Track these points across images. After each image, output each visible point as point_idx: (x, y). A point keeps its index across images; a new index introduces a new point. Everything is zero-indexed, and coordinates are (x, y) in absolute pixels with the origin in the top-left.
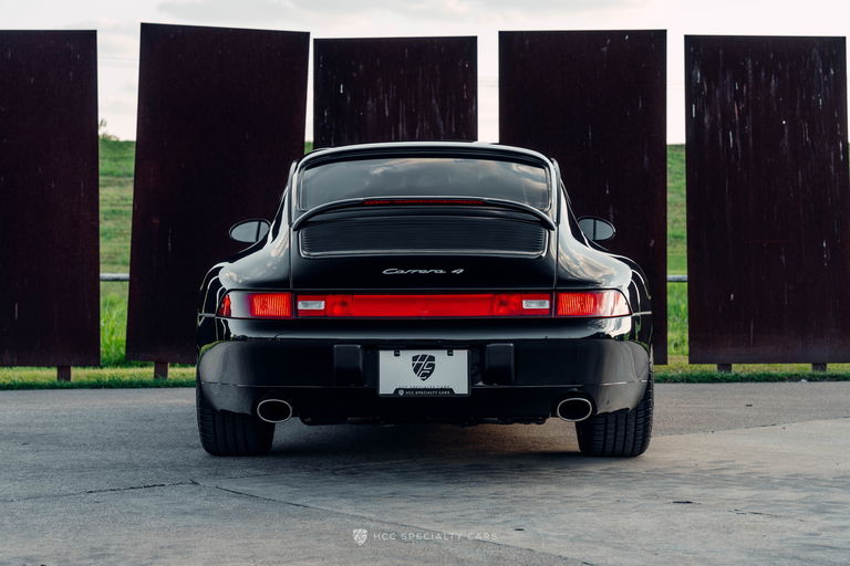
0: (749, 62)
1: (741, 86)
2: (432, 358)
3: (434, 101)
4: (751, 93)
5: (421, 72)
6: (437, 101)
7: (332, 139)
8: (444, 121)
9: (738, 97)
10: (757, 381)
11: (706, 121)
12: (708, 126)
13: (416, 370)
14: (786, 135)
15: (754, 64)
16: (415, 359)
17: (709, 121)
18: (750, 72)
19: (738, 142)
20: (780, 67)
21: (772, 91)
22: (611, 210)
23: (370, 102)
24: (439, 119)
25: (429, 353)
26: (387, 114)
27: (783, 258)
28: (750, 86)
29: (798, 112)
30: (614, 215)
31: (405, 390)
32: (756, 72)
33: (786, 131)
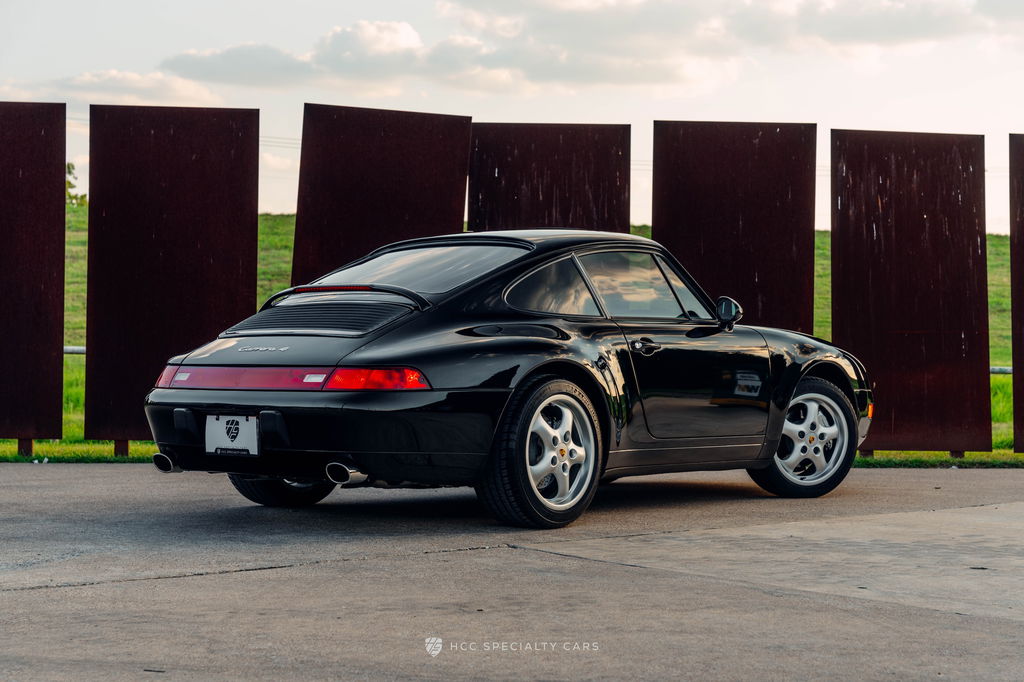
0: (893, 157)
1: (884, 180)
2: (237, 423)
3: (587, 187)
4: (894, 187)
5: (575, 158)
6: (591, 187)
7: (487, 222)
8: (597, 208)
9: (882, 190)
10: (910, 467)
11: (851, 212)
12: (852, 218)
13: (228, 433)
14: (927, 229)
15: (897, 160)
16: (228, 423)
17: (854, 212)
18: (893, 167)
19: (882, 234)
20: (922, 163)
21: (914, 186)
22: (759, 298)
23: (524, 187)
24: (591, 205)
25: (236, 418)
26: (541, 197)
27: (924, 348)
28: (893, 181)
29: (938, 207)
30: (762, 302)
31: (222, 449)
32: (899, 166)
33: (927, 225)
